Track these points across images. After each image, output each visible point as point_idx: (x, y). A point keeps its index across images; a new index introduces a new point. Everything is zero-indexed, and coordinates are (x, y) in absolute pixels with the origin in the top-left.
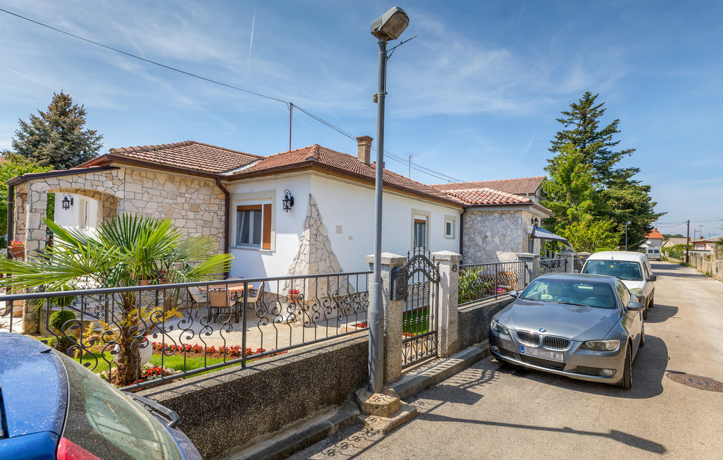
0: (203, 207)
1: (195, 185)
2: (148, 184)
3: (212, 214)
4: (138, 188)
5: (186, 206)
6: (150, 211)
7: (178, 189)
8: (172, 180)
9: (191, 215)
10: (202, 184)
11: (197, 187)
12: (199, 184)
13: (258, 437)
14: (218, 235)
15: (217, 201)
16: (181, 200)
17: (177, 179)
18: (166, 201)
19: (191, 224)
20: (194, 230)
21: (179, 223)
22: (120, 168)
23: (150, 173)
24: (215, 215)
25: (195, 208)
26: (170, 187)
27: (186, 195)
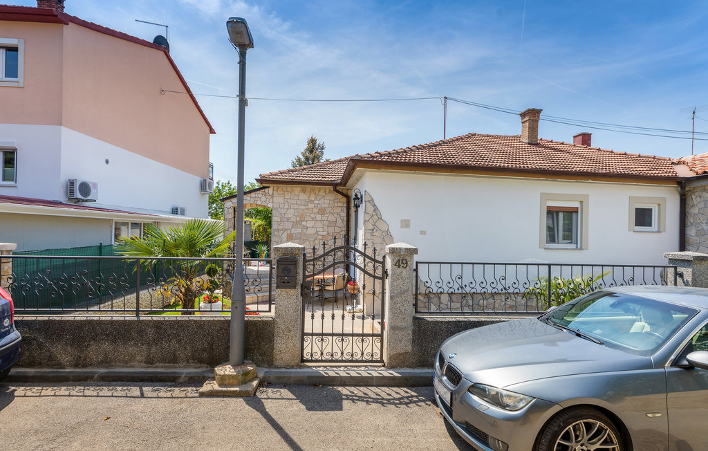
0: (328, 210)
1: (322, 193)
2: (288, 196)
3: (336, 215)
4: (281, 200)
5: (315, 211)
6: (289, 216)
7: (309, 197)
8: (304, 191)
9: (319, 217)
10: (327, 191)
11: (323, 194)
12: (325, 192)
13: (136, 363)
14: (341, 233)
15: (340, 204)
16: (311, 206)
17: (308, 190)
18: (301, 207)
19: (319, 224)
20: (321, 229)
21: (310, 224)
22: (269, 187)
23: (289, 187)
24: (339, 216)
25: (322, 212)
26: (303, 197)
27: (315, 202)
